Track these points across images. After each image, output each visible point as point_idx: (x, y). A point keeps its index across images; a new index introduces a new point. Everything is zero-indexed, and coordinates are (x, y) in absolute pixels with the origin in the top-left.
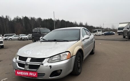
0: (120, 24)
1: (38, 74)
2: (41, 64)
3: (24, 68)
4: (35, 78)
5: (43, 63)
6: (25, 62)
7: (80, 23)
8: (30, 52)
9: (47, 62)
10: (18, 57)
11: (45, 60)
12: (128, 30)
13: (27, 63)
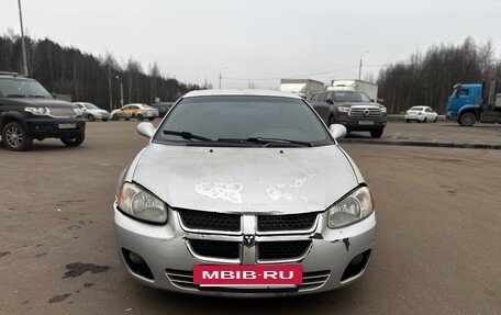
0: (283, 81)
1: (305, 274)
2: (314, 237)
3: (237, 261)
4: (291, 294)
5: (319, 231)
6: (240, 233)
7: (130, 61)
8: (228, 191)
9: (327, 226)
10: (176, 216)
11: (320, 219)
12: (332, 107)
13: (249, 236)
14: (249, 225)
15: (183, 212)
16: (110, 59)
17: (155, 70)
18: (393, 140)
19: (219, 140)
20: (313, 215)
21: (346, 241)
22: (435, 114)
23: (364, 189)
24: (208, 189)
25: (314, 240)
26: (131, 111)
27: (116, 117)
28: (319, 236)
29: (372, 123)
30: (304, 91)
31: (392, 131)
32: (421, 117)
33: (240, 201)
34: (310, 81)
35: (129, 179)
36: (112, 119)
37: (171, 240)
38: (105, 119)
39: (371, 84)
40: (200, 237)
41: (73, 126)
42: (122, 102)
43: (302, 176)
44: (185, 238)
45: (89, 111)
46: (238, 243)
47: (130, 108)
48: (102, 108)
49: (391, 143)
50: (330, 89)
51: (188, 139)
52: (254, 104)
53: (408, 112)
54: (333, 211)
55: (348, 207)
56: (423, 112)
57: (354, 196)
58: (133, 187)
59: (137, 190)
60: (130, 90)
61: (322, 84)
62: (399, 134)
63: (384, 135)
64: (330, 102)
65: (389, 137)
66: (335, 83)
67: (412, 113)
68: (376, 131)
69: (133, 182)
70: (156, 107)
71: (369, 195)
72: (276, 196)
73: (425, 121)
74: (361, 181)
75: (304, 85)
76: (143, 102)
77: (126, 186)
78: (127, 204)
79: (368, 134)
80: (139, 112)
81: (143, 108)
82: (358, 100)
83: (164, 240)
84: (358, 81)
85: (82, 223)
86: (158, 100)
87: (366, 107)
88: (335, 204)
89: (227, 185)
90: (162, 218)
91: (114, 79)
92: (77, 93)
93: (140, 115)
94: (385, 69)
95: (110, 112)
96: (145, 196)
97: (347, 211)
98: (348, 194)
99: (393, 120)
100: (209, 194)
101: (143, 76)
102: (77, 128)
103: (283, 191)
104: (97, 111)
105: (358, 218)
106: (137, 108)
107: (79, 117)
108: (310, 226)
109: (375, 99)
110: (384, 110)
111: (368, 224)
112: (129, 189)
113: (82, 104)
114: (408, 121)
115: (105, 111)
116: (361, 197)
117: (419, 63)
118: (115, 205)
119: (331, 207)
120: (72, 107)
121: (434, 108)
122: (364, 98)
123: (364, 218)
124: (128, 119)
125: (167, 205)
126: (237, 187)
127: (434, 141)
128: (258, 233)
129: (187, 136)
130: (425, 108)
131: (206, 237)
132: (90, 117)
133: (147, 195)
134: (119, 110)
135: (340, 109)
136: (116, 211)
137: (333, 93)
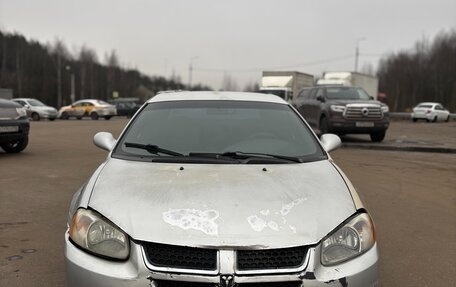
0: (266, 74)
2: (306, 277)
5: (310, 269)
6: (216, 272)
7: (83, 48)
8: (202, 219)
9: (321, 262)
10: (139, 250)
11: (311, 254)
12: (323, 106)
13: (227, 276)
14: (227, 262)
15: (147, 246)
16: (60, 47)
17: (113, 59)
18: (398, 143)
19: (191, 155)
20: (303, 250)
21: (343, 281)
22: (447, 113)
23: (363, 216)
24: (178, 217)
25: (304, 280)
26: (84, 109)
27: (66, 116)
28: (310, 276)
29: (372, 125)
30: (290, 85)
31: (395, 134)
32: (430, 116)
33: (216, 233)
34: (298, 73)
35: (84, 204)
36: (61, 118)
37: (133, 280)
38: (52, 118)
39: (369, 76)
40: (168, 277)
41: (15, 129)
42: (73, 96)
43: (290, 200)
44: (151, 279)
45: (33, 109)
46: (213, 284)
47: (83, 104)
48: (48, 104)
49: (395, 149)
50: (320, 82)
51: (155, 153)
52: (230, 110)
53: (416, 109)
54: (326, 244)
55: (344, 238)
56: (432, 109)
57: (351, 225)
58: (88, 214)
59: (94, 218)
60: (83, 83)
61: (312, 76)
62: (404, 137)
63: (386, 139)
64: (321, 99)
65: (394, 141)
66: (327, 76)
67: (420, 111)
68: (378, 134)
69: (89, 208)
70: (113, 103)
71: (369, 224)
72: (259, 226)
73: (435, 120)
74: (360, 206)
75: (289, 78)
76: (99, 98)
77: (81, 213)
78: (82, 234)
79: (367, 137)
80: (94, 110)
81: (97, 105)
82: (355, 98)
83: (125, 280)
84: (354, 74)
85: (23, 251)
86: (116, 94)
87: (364, 105)
88: (329, 235)
89: (201, 213)
90: (123, 254)
91: (63, 69)
92: (20, 87)
93: (94, 113)
94: (386, 58)
95: (58, 109)
96: (103, 225)
97: (344, 242)
98: (345, 223)
99: (396, 119)
100: (180, 224)
101: (98, 67)
102: (20, 131)
103: (266, 219)
104: (42, 109)
105: (357, 253)
106: (91, 104)
107: (22, 118)
108: (299, 263)
109: (375, 95)
110: (385, 109)
111: (369, 259)
112: (84, 217)
113: (25, 100)
114: (415, 120)
115: (52, 109)
116: (359, 226)
117: (425, 51)
118: (67, 236)
119: (324, 239)
120: (14, 107)
121: (445, 105)
122: (361, 94)
123: (364, 252)
124: (79, 118)
125: (129, 238)
126: (212, 214)
127: (446, 146)
128: (238, 272)
129: (152, 149)
130: (434, 105)
131: (175, 277)
132: (35, 116)
133: (106, 225)
134: (69, 108)
135: (334, 108)
136: (68, 242)
137: (325, 88)
